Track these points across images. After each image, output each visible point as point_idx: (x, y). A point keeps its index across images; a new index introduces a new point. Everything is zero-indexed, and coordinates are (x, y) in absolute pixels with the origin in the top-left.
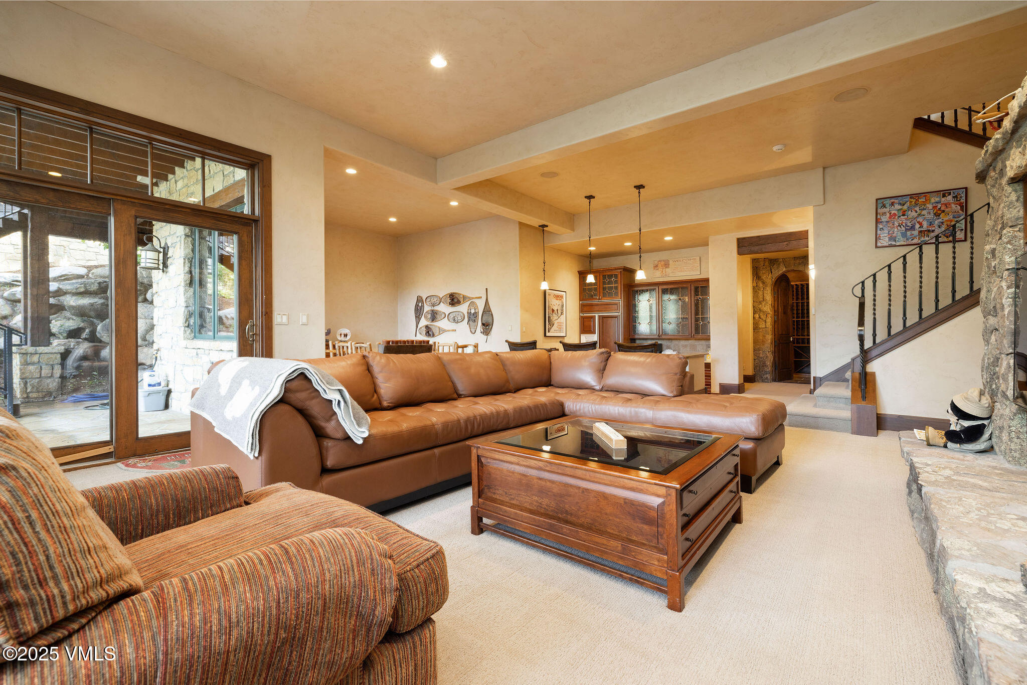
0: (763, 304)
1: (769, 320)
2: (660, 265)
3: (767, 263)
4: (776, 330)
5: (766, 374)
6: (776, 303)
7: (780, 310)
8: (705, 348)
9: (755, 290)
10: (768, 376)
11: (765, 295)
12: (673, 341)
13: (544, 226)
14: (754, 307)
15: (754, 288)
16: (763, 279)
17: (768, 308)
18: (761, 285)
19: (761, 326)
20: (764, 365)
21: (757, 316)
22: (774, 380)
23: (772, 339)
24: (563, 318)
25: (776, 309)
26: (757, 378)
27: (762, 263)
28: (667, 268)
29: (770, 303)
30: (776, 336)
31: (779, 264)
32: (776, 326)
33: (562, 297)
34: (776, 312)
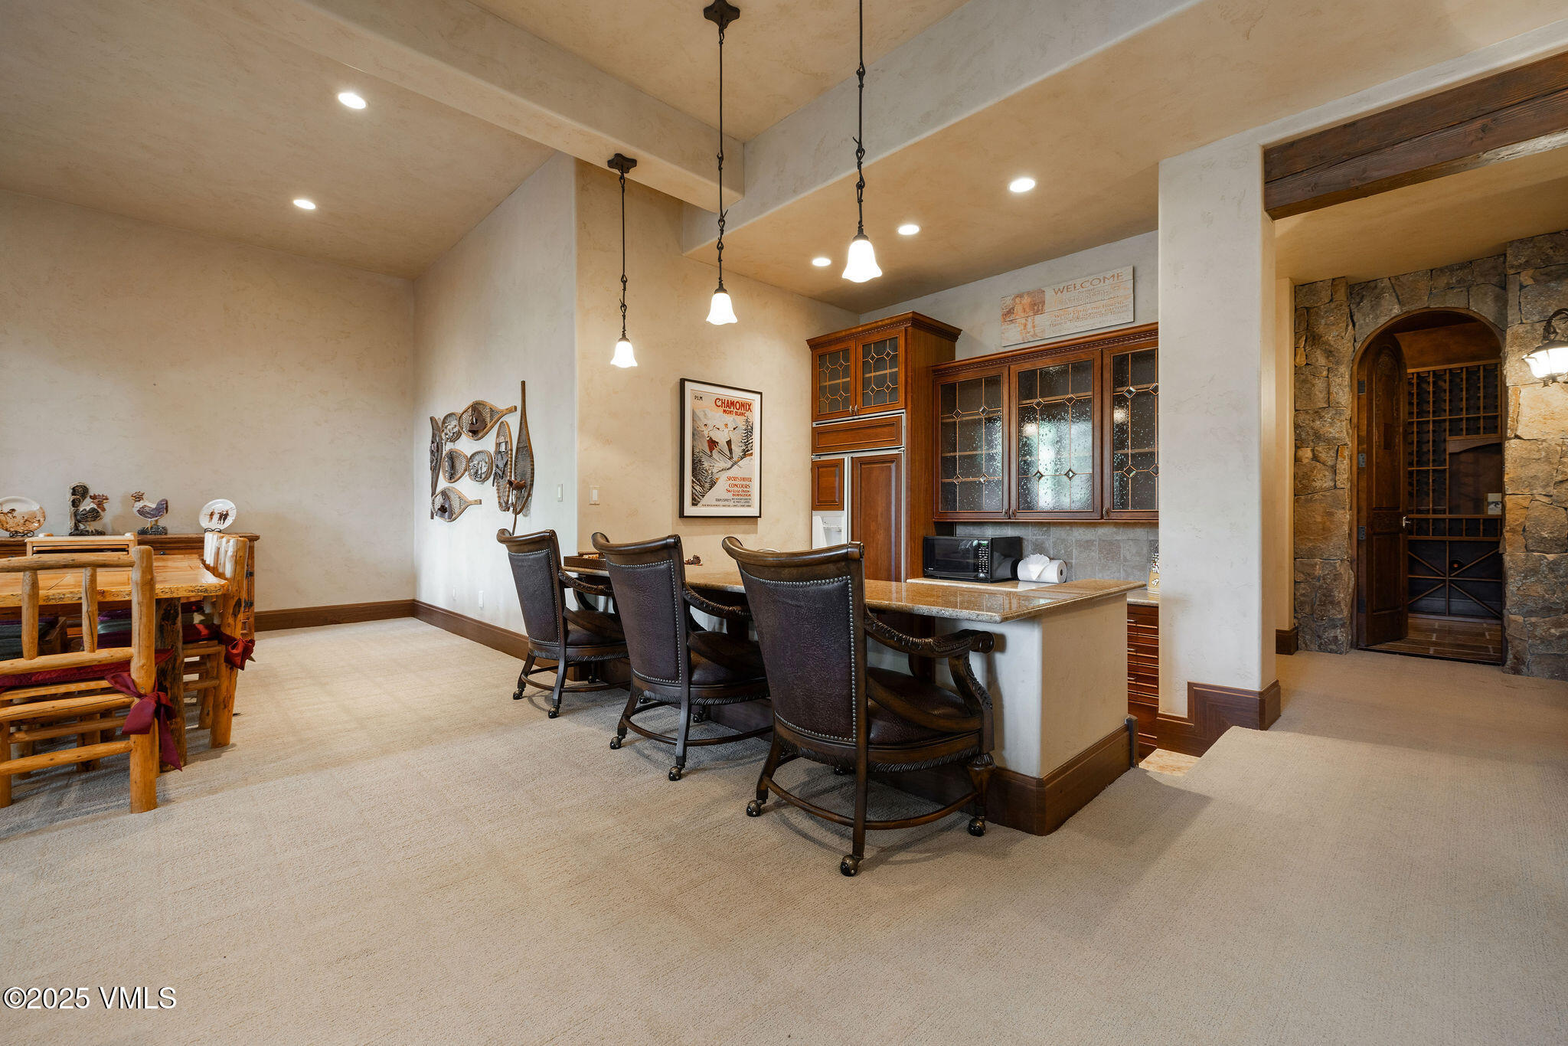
0: (1328, 417)
1: (1344, 465)
2: (1018, 309)
3: (1341, 295)
4: (1363, 496)
5: (1335, 627)
6: (1364, 415)
7: (1375, 438)
8: (1145, 550)
9: (1303, 377)
10: (1340, 633)
11: (1334, 390)
12: (1053, 530)
13: (623, 163)
14: (1297, 426)
15: (1297, 370)
16: (1327, 343)
17: (1340, 428)
18: (1322, 360)
19: (1318, 484)
20: (1328, 600)
21: (1307, 454)
22: (1356, 645)
23: (1351, 523)
24: (750, 467)
25: (1364, 433)
26: (1307, 637)
27: (1325, 296)
28: (1036, 313)
29: (1348, 413)
30: (1364, 514)
31: (1379, 297)
32: (1363, 484)
33: (746, 406)
34: (1364, 442)
